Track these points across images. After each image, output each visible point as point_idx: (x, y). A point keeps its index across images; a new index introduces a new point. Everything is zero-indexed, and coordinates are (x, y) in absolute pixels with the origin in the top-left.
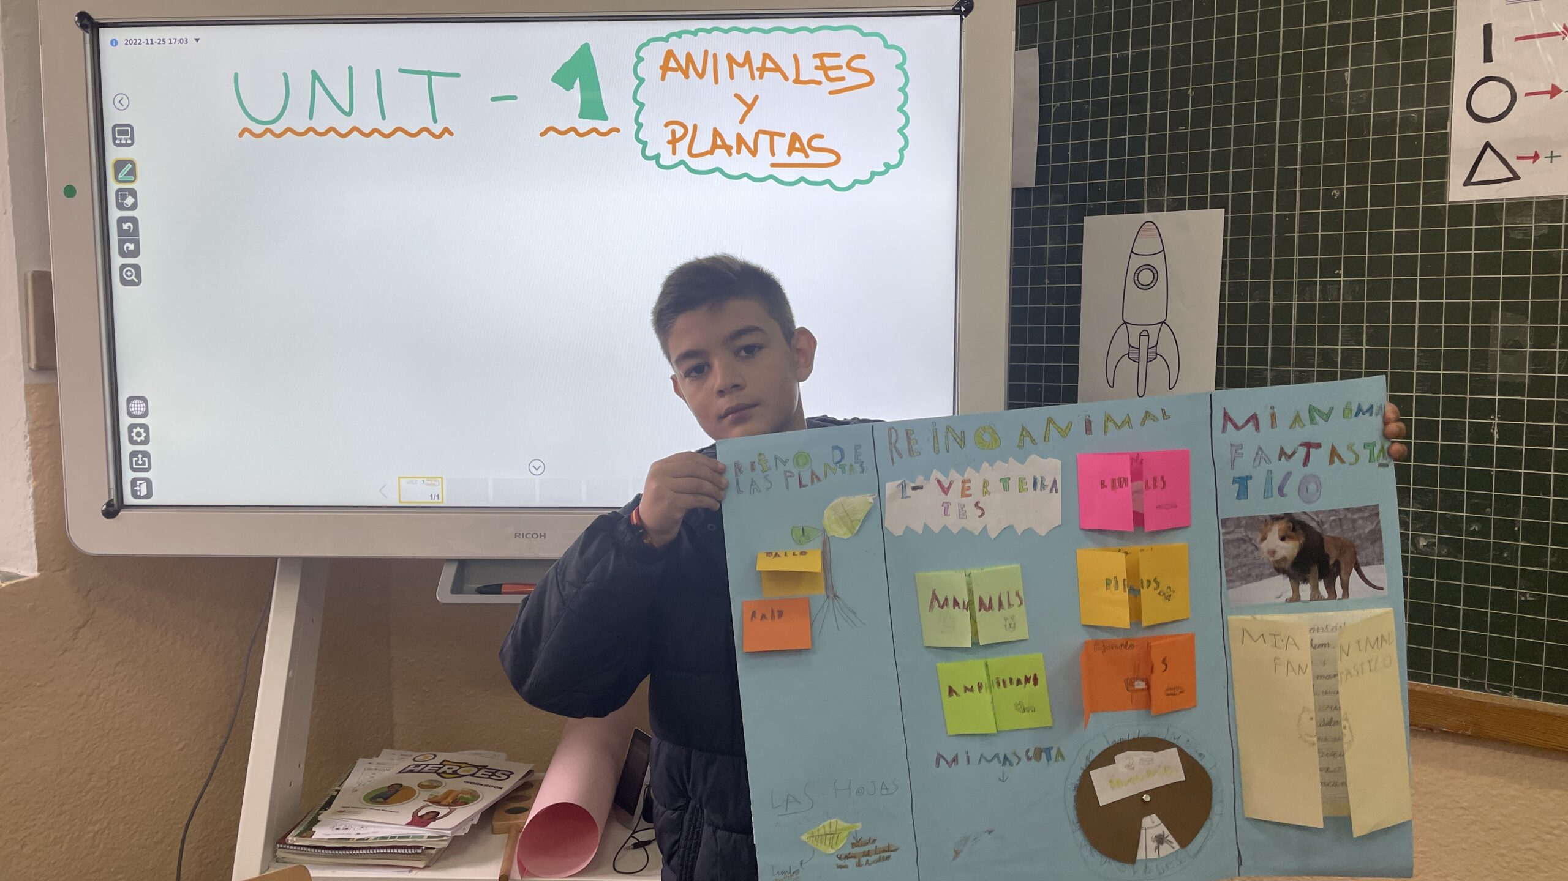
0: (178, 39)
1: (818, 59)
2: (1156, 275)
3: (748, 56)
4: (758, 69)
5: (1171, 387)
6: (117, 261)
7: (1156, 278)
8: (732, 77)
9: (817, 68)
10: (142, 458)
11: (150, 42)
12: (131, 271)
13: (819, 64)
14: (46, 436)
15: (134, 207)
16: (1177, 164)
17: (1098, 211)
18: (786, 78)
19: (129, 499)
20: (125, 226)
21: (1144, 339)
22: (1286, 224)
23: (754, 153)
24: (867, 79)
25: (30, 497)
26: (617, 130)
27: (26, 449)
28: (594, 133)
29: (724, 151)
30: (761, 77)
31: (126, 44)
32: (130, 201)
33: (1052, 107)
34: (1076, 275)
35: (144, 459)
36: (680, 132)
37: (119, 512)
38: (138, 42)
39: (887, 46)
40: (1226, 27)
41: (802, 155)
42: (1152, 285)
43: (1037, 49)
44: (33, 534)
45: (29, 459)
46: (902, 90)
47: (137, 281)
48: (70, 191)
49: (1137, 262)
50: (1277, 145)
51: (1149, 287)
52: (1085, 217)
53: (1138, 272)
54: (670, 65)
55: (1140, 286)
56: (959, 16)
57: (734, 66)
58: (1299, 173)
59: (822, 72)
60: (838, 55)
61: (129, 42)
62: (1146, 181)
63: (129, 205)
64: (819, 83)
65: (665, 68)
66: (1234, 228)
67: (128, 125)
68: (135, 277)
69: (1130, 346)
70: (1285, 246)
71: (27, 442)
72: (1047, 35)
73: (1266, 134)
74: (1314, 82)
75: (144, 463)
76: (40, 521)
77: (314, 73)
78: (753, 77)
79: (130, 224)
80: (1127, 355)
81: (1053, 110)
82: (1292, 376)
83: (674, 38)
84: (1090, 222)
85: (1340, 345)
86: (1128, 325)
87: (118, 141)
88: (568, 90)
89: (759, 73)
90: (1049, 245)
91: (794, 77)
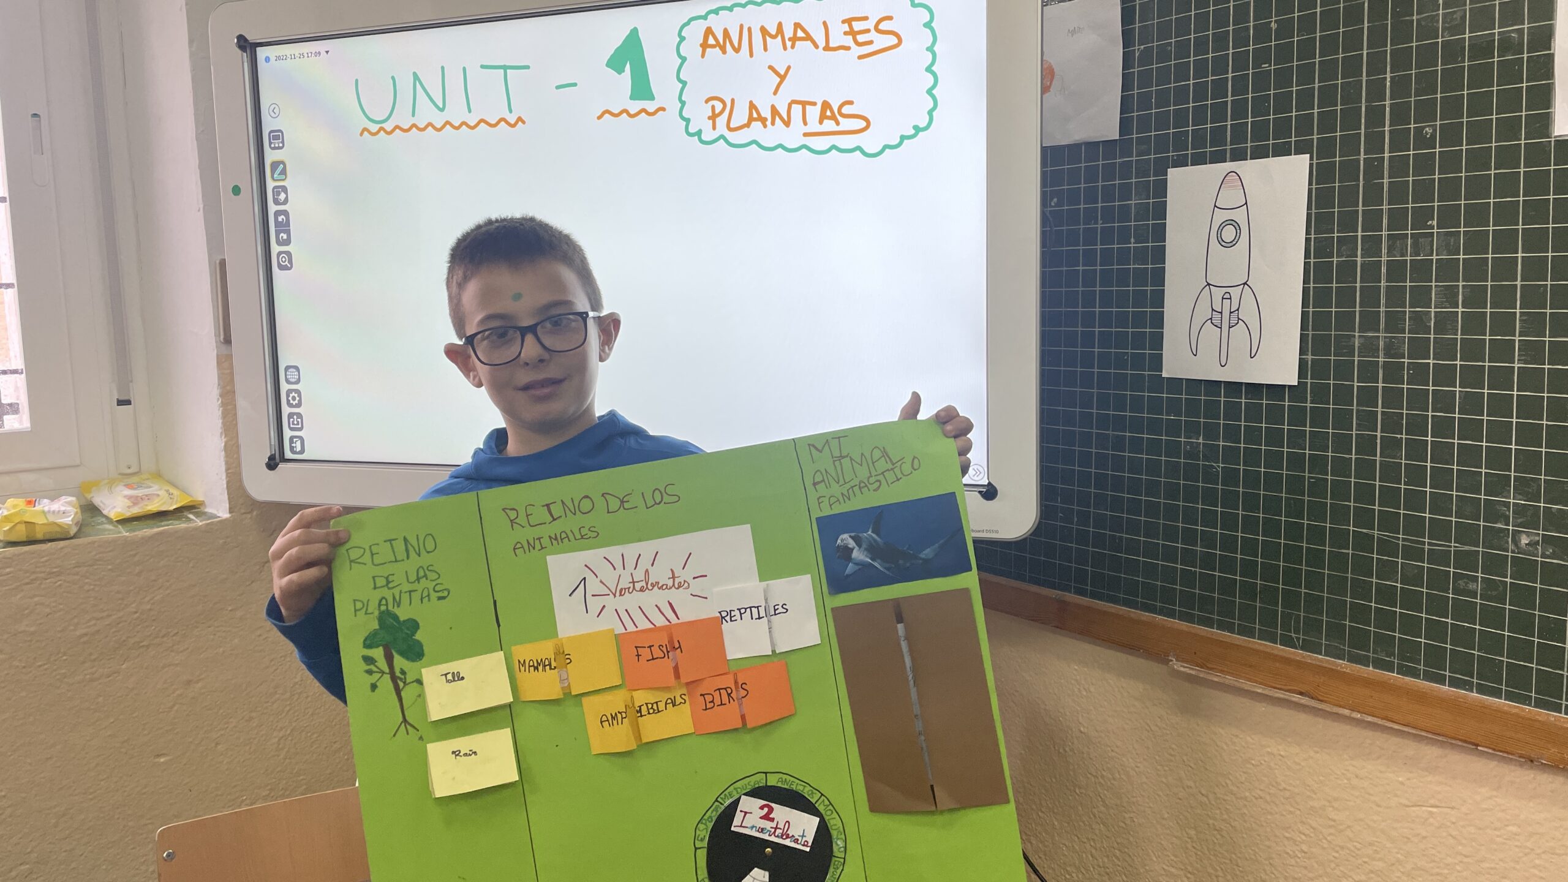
0: (314, 52)
1: (846, 25)
2: (1238, 231)
3: (780, 25)
4: (790, 39)
5: (1252, 356)
6: (275, 248)
7: (1239, 235)
8: (765, 49)
9: (846, 33)
10: (296, 419)
11: (293, 57)
12: (285, 258)
13: (847, 29)
15: (286, 201)
16: (1260, 106)
17: (1181, 163)
18: (817, 47)
19: (288, 455)
20: (280, 219)
21: (1227, 303)
22: (1374, 169)
23: (787, 124)
24: (894, 41)
25: (222, 451)
26: (663, 109)
27: (219, 410)
28: (643, 114)
29: (759, 123)
30: (793, 47)
31: (276, 60)
32: (282, 196)
33: (1136, 51)
34: (1160, 233)
35: (298, 420)
36: (719, 107)
37: (279, 465)
38: (284, 58)
39: (914, 5)
41: (833, 122)
42: (1234, 242)
44: (225, 482)
45: (221, 418)
46: (930, 49)
47: (289, 266)
48: (236, 190)
49: (1221, 216)
51: (1231, 244)
52: (1168, 169)
53: (1221, 228)
54: (709, 43)
55: (1223, 244)
57: (768, 38)
58: (1388, 109)
59: (851, 37)
60: (866, 18)
61: (278, 58)
62: (1229, 127)
63: (283, 200)
64: (848, 48)
65: (705, 46)
66: (1320, 175)
67: (280, 131)
68: (289, 262)
69: (1213, 310)
70: (1374, 194)
71: (219, 405)
73: (1352, 66)
74: (1403, 5)
75: (298, 424)
76: (230, 471)
77: (415, 73)
78: (785, 48)
79: (283, 217)
80: (1210, 320)
81: (1137, 55)
82: (1381, 343)
83: (712, 15)
84: (1174, 175)
85: (1433, 307)
86: (1211, 286)
87: (273, 146)
88: (620, 74)
89: (791, 43)
90: (1135, 201)
91: (824, 45)
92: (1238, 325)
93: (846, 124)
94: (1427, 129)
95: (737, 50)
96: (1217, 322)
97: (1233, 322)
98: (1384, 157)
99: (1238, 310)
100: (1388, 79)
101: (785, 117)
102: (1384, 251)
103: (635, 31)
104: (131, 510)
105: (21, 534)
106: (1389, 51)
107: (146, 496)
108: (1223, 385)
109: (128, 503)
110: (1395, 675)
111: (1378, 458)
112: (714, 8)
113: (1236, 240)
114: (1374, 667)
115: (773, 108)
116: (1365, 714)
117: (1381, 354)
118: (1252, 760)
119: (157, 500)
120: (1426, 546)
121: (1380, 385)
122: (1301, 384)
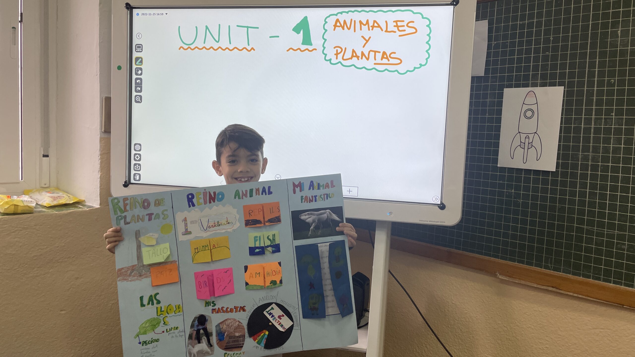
0: (160, 13)
1: (395, 23)
2: (533, 113)
3: (368, 21)
4: (371, 26)
5: (537, 160)
6: (134, 94)
7: (533, 114)
8: (361, 29)
9: (394, 26)
10: (138, 166)
11: (150, 14)
12: (138, 98)
13: (395, 25)
14: (106, 156)
15: (141, 74)
16: (544, 67)
17: (510, 86)
18: (382, 30)
19: (132, 181)
20: (138, 81)
21: (527, 139)
22: (590, 93)
23: (368, 59)
24: (414, 31)
25: (99, 179)
26: (316, 49)
27: (99, 161)
28: (307, 51)
29: (356, 58)
30: (372, 29)
31: (142, 15)
32: (140, 72)
33: (493, 44)
34: (500, 112)
35: (139, 166)
36: (339, 50)
37: (129, 185)
38: (146, 14)
39: (423, 18)
40: (567, 12)
41: (386, 60)
42: (531, 117)
43: (487, 21)
44: (99, 192)
45: (100, 164)
46: (428, 35)
47: (140, 101)
48: (119, 68)
49: (525, 107)
50: (588, 60)
51: (530, 118)
52: (504, 89)
53: (526, 112)
54: (337, 25)
55: (527, 117)
56: (453, 6)
57: (362, 25)
58: (597, 72)
59: (396, 28)
60: (403, 21)
61: (143, 14)
62: (531, 74)
63: (140, 73)
64: (395, 32)
65: (335, 26)
66: (568, 95)
67: (141, 45)
68: (140, 100)
69: (521, 142)
70: (589, 102)
71: (99, 158)
72: (492, 14)
73: (583, 56)
74: (604, 35)
75: (138, 168)
76: (102, 187)
77: (206, 26)
78: (369, 30)
79: (139, 80)
80: (520, 146)
81: (493, 46)
82: (590, 157)
83: (340, 14)
84: (507, 92)
85: (612, 145)
86: (520, 133)
87: (137, 50)
88: (298, 34)
89: (371, 28)
90: (489, 99)
91: (385, 30)
92: (532, 148)
93: (392, 61)
94: (612, 80)
95: (349, 29)
96: (523, 147)
97: (530, 147)
98: (594, 89)
99: (532, 142)
100: (597, 61)
101: (367, 57)
102: (593, 123)
103: (306, 18)
104: (53, 202)
106: (598, 51)
107: (59, 197)
108: (523, 170)
109: (52, 199)
110: (591, 280)
111: (587, 199)
112: (340, 11)
114: (583, 277)
115: (362, 52)
116: (578, 294)
117: (590, 161)
118: (527, 313)
119: (64, 199)
120: (606, 232)
121: (589, 172)
122: (557, 171)
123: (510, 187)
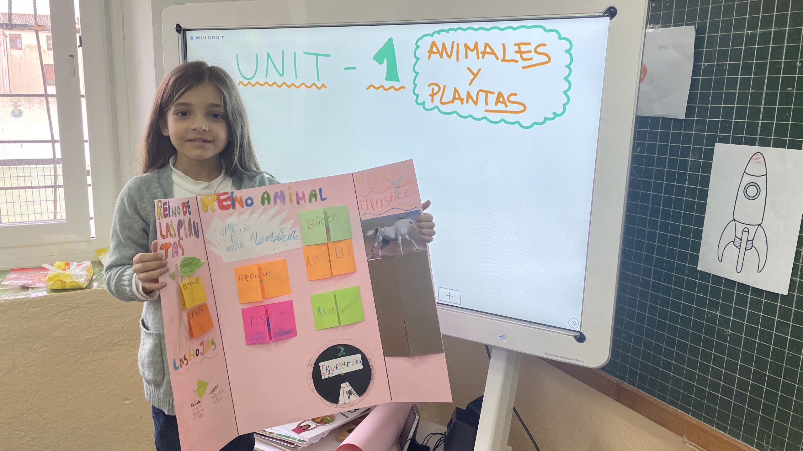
0: (215, 36)
1: (517, 47)
2: (759, 191)
3: (476, 44)
4: (481, 53)
5: (759, 271)
7: (759, 193)
8: (466, 57)
9: (516, 52)
11: (205, 38)
13: (517, 50)
16: (783, 114)
17: (724, 141)
18: (497, 58)
21: (745, 234)
23: (476, 103)
24: (546, 59)
26: (404, 87)
28: (392, 89)
29: (459, 102)
30: (483, 57)
33: (702, 66)
34: (706, 181)
36: (436, 89)
38: (201, 37)
39: (560, 38)
41: (504, 105)
42: (755, 198)
43: (695, 26)
46: (568, 66)
49: (747, 179)
51: (752, 199)
52: (716, 143)
53: (747, 187)
54: (433, 50)
55: (748, 197)
56: (609, 18)
57: (468, 50)
59: (519, 55)
60: (529, 44)
61: (197, 38)
62: (760, 124)
64: (517, 61)
65: (431, 52)
69: (735, 236)
72: (703, 16)
77: (268, 53)
78: (478, 58)
80: (733, 242)
81: (702, 68)
83: (436, 34)
84: (719, 147)
86: (736, 221)
88: (380, 64)
89: (482, 55)
90: (691, 158)
91: (502, 58)
92: (751, 250)
93: (511, 107)
95: (449, 57)
96: (737, 244)
97: (748, 247)
99: (753, 240)
101: (475, 100)
103: (391, 40)
105: (58, 286)
108: (737, 284)
112: (438, 30)
113: (756, 196)
115: (468, 93)
122: (790, 295)
123: (714, 305)
